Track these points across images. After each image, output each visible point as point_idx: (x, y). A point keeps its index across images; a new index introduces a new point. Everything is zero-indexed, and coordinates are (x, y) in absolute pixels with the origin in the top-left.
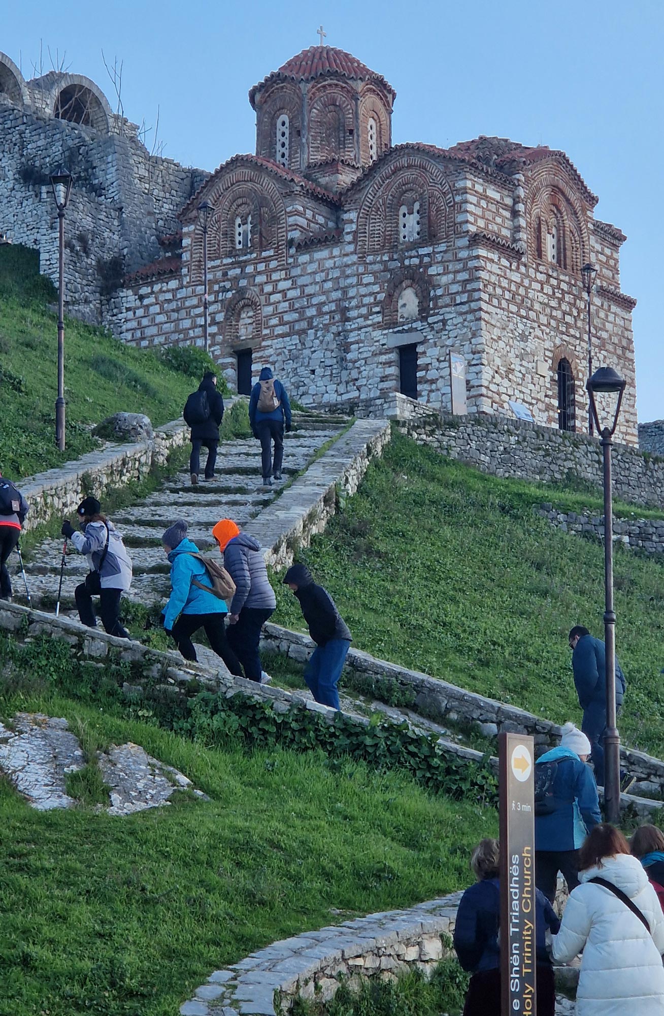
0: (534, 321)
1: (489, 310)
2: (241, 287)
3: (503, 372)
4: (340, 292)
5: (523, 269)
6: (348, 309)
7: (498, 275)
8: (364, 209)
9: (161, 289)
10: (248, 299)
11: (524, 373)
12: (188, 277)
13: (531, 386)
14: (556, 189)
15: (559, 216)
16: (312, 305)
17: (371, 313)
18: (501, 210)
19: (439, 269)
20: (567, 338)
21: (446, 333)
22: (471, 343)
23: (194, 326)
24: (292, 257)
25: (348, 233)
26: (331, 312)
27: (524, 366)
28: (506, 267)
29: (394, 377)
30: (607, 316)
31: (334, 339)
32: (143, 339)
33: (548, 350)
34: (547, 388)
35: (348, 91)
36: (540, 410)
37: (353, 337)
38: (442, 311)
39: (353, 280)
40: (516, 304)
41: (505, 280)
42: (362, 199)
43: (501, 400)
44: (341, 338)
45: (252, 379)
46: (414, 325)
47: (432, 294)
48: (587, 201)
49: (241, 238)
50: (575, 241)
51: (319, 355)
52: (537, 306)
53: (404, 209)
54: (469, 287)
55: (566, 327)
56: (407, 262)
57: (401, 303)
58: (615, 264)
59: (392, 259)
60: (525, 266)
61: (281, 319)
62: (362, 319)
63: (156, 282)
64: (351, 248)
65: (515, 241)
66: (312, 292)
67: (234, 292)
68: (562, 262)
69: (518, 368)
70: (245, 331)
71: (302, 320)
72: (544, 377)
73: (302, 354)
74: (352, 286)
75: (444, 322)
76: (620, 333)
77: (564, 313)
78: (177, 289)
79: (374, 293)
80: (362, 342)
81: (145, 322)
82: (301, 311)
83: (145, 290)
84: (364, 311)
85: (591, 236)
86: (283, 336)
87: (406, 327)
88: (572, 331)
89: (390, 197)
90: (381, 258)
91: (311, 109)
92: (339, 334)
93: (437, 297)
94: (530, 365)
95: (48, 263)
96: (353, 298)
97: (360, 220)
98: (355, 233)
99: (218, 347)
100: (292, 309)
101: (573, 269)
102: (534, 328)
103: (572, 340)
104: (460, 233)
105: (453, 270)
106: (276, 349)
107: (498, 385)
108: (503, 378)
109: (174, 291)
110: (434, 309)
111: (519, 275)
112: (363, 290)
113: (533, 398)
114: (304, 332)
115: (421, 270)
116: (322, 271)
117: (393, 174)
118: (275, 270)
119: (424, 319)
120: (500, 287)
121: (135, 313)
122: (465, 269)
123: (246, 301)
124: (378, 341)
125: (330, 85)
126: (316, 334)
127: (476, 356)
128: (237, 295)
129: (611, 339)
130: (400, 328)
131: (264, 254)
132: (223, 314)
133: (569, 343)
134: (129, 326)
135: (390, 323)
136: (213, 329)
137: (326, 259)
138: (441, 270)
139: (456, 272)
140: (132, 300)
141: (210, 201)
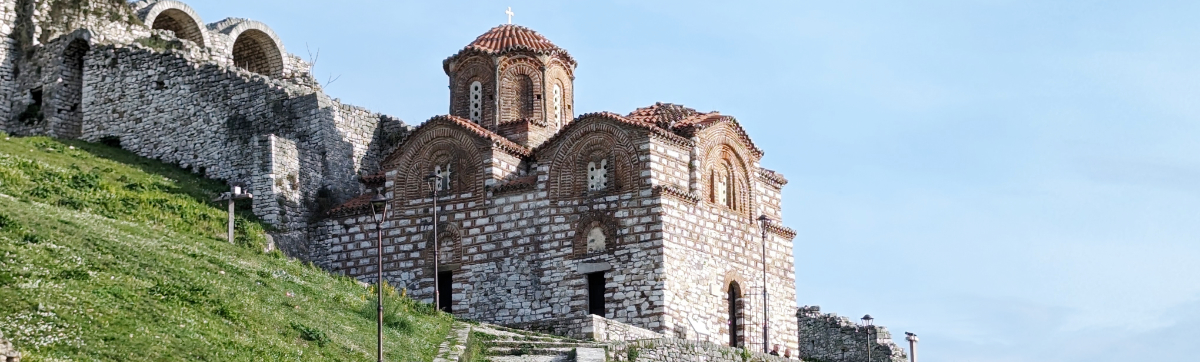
0: (708, 253)
1: (670, 246)
2: (441, 222)
3: (681, 295)
4: (534, 229)
5: (698, 212)
6: (542, 243)
7: (677, 218)
8: (556, 164)
9: (366, 220)
10: (448, 231)
11: (700, 294)
12: (391, 212)
13: (706, 304)
14: (727, 147)
15: (729, 168)
16: (508, 239)
17: (563, 247)
18: (679, 166)
19: (624, 213)
20: (736, 265)
21: (631, 263)
22: (653, 272)
23: (397, 251)
24: (489, 199)
25: (541, 182)
26: (526, 244)
27: (699, 289)
28: (684, 211)
29: (584, 298)
30: (770, 245)
31: (529, 266)
32: (349, 260)
33: (720, 275)
34: (720, 306)
35: (536, 64)
36: (713, 323)
37: (546, 264)
38: (627, 246)
39: (546, 220)
40: (692, 240)
41: (683, 222)
42: (554, 156)
43: (680, 316)
44: (535, 265)
45: (453, 296)
46: (602, 257)
47: (618, 232)
48: (753, 155)
49: (440, 182)
50: (743, 188)
51: (515, 277)
52: (710, 241)
53: (592, 165)
54: (652, 228)
55: (736, 257)
56: (595, 207)
57: (590, 238)
58: (777, 203)
59: (581, 204)
60: (700, 209)
61: (479, 249)
62: (554, 251)
63: (360, 215)
64: (544, 194)
65: (692, 190)
66: (508, 227)
67: (435, 225)
68: (732, 205)
69: (694, 290)
70: (444, 255)
71: (499, 250)
72: (717, 297)
73: (499, 277)
74: (544, 224)
75: (630, 255)
76: (782, 258)
77: (734, 245)
78: (381, 222)
79: (565, 231)
80: (555, 268)
81: (350, 246)
82: (498, 243)
83: (350, 222)
84: (556, 244)
85: (757, 182)
86: (481, 262)
87: (594, 258)
88: (740, 259)
89: (580, 155)
90: (572, 203)
91: (502, 77)
92: (533, 262)
93: (623, 236)
94: (705, 288)
95: (261, 198)
96: (545, 234)
97: (552, 172)
98: (548, 183)
99: (420, 269)
100: (489, 241)
101: (741, 210)
102: (708, 259)
103: (740, 266)
104: (644, 186)
105: (638, 214)
106: (475, 272)
107: (678, 305)
108: (681, 299)
109: (378, 223)
110: (620, 245)
111: (695, 217)
112: (554, 228)
113: (706, 314)
114: (500, 259)
115: (608, 214)
116: (517, 212)
117: (583, 136)
118: (473, 210)
119: (611, 252)
120: (679, 227)
121: (340, 239)
122: (648, 214)
123: (447, 233)
124: (569, 269)
125: (521, 59)
126: (512, 262)
127: (659, 282)
128: (438, 228)
129: (774, 264)
130: (589, 259)
131: (463, 196)
132: (425, 243)
133: (738, 269)
134: (335, 249)
135: (580, 254)
136: (416, 255)
137: (521, 202)
138: (626, 214)
139: (640, 216)
140: (338, 228)
141: (411, 152)
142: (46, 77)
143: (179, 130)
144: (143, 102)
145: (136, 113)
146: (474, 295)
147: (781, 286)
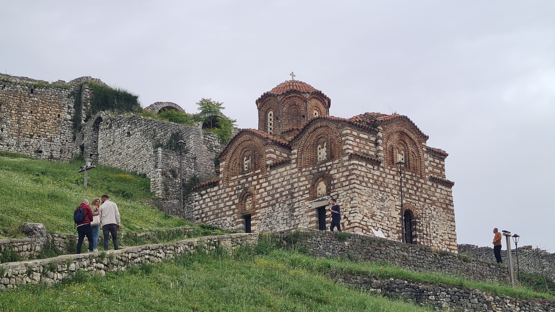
0: (389, 193)
1: (360, 188)
2: (246, 187)
3: (369, 216)
4: (290, 185)
5: (382, 169)
6: (294, 193)
7: (365, 172)
8: (301, 148)
9: (210, 191)
10: (249, 192)
11: (383, 216)
12: (222, 185)
13: (388, 222)
14: (402, 133)
15: (405, 145)
16: (278, 193)
17: (304, 194)
18: (368, 143)
19: (335, 171)
20: (410, 200)
21: (339, 199)
22: (350, 203)
23: (225, 206)
24: (268, 172)
25: (293, 159)
26: (286, 195)
27: (382, 213)
28: (370, 168)
29: (315, 222)
30: (436, 190)
31: (288, 207)
32: (203, 213)
33: (398, 206)
34: (398, 223)
35: (302, 99)
36: (393, 233)
37: (296, 205)
38: (337, 190)
39: (296, 180)
40: (377, 185)
41: (370, 174)
42: (300, 143)
43: (368, 228)
44: (291, 206)
45: (251, 227)
46: (324, 198)
47: (332, 182)
48: (422, 138)
49: (247, 166)
50: (416, 156)
51: (281, 214)
52: (390, 186)
53: (320, 146)
54: (349, 178)
55: (409, 195)
56: (320, 170)
57: (318, 188)
58: (442, 167)
59: (313, 169)
61: (264, 200)
62: (300, 197)
63: (208, 188)
64: (295, 166)
65: (377, 156)
66: (278, 186)
67: (243, 189)
68: (408, 167)
69: (379, 214)
70: (248, 206)
71: (273, 200)
72: (396, 218)
73: (273, 215)
74: (295, 182)
75: (338, 195)
76: (444, 197)
77: (408, 189)
78: (218, 190)
79: (306, 185)
80: (301, 207)
81: (203, 206)
82: (273, 195)
83: (203, 192)
84: (301, 193)
85: (425, 154)
86: (264, 207)
87: (320, 199)
88: (413, 197)
89: (313, 141)
90: (309, 169)
91: (283, 107)
92: (290, 204)
93: (334, 184)
94: (387, 213)
95: (154, 182)
96: (296, 188)
97: (299, 153)
98: (297, 159)
99: (236, 214)
100: (269, 195)
101: (414, 169)
102: (389, 196)
103: (413, 201)
104: (345, 154)
105: (342, 171)
106: (262, 213)
107: (366, 222)
108: (369, 219)
109: (216, 191)
110: (333, 190)
111: (379, 172)
112: (300, 184)
113: (388, 228)
114: (274, 205)
115: (327, 172)
116: (282, 177)
117: (314, 131)
118: (261, 179)
119: (329, 194)
120: (367, 177)
121: (199, 203)
122: (347, 170)
123: (248, 193)
124: (308, 206)
125: (293, 97)
126: (279, 205)
127: (353, 209)
128: (244, 191)
129: (439, 201)
130: (318, 199)
131: (256, 172)
132: (238, 200)
133: (411, 202)
134: (197, 208)
135: (314, 197)
136: (234, 207)
137: (284, 172)
138: (336, 171)
139: (343, 172)
140: (198, 197)
141: (232, 151)
142: (86, 139)
143: (136, 156)
144: (122, 144)
145: (119, 150)
146: (262, 226)
147: (444, 213)
